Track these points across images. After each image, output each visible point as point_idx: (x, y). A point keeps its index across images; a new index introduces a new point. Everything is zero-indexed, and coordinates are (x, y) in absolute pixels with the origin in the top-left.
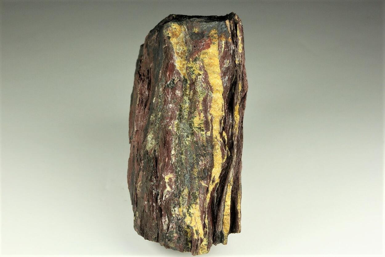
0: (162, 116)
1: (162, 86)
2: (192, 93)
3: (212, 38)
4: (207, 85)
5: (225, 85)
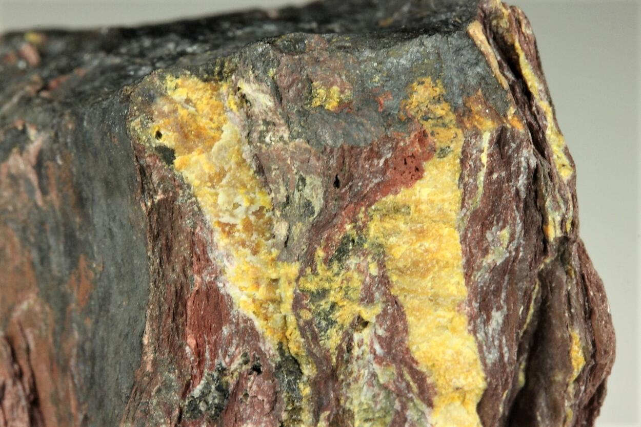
2: (322, 425)
4: (399, 369)
5: (491, 356)
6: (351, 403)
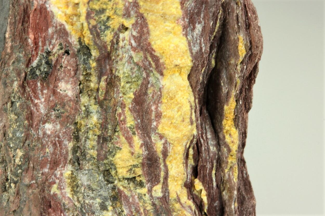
1: (19, 74)
2: (103, 84)
4: (145, 54)
5: (195, 49)
6: (119, 72)
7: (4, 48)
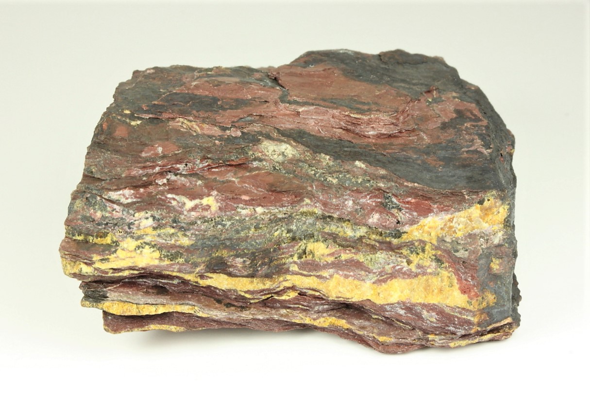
0: (330, 186)
1: (388, 188)
2: (373, 243)
3: (480, 298)
4: (389, 274)
5: (388, 308)
6: (379, 254)
7: (407, 181)
